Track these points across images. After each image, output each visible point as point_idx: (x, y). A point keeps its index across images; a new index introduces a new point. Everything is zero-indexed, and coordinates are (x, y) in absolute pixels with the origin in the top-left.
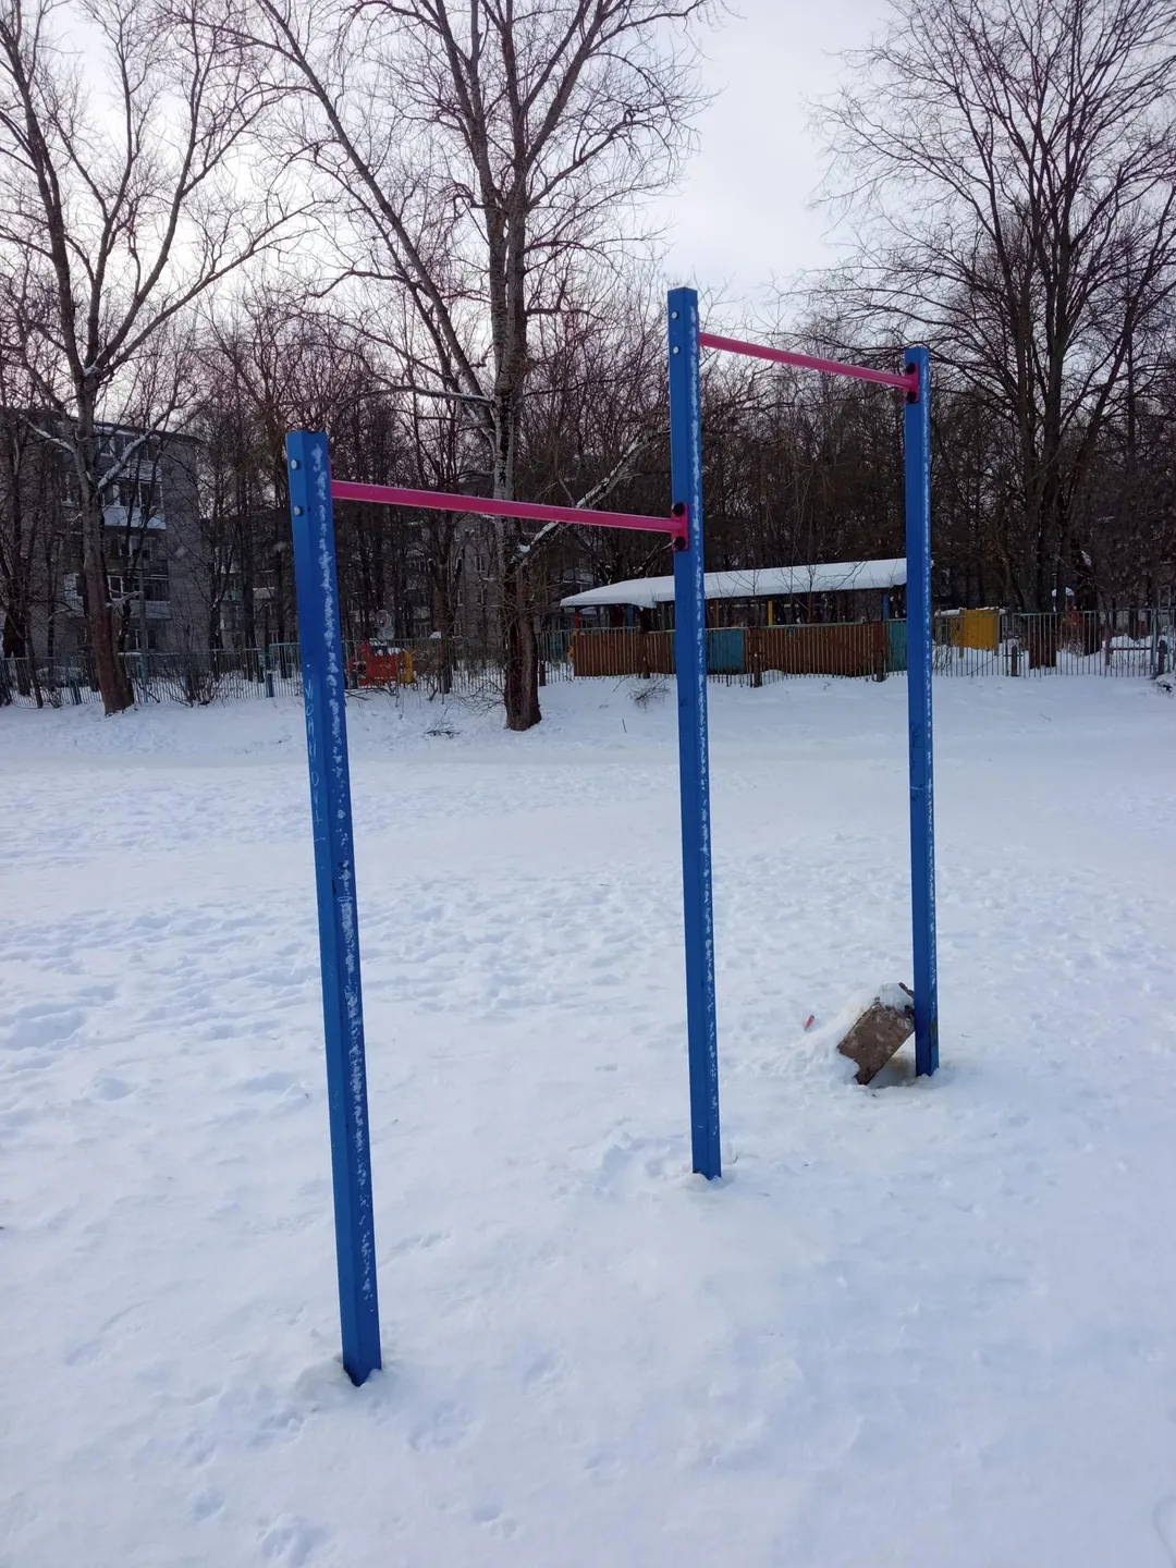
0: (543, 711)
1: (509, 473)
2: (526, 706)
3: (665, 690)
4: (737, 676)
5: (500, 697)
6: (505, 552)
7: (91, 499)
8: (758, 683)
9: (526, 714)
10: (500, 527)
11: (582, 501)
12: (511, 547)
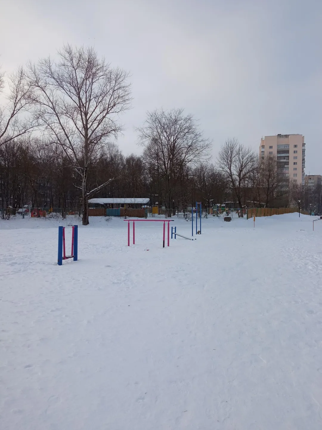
0: (89, 222)
1: (86, 181)
2: (86, 221)
3: (111, 219)
4: (121, 217)
5: (82, 219)
8: (126, 218)
9: (86, 223)
10: (83, 190)
11: (100, 187)
12: (85, 193)
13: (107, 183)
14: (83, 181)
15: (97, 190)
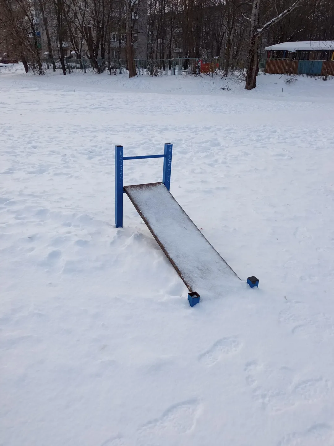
0: (257, 84)
1: (258, 5)
2: (252, 82)
3: (296, 80)
4: (319, 77)
5: (245, 79)
6: (253, 31)
7: (129, 9)
8: (326, 79)
9: (252, 85)
10: (253, 23)
11: (281, 15)
12: (256, 28)
13: (294, 6)
14: (254, 6)
15: (276, 21)
